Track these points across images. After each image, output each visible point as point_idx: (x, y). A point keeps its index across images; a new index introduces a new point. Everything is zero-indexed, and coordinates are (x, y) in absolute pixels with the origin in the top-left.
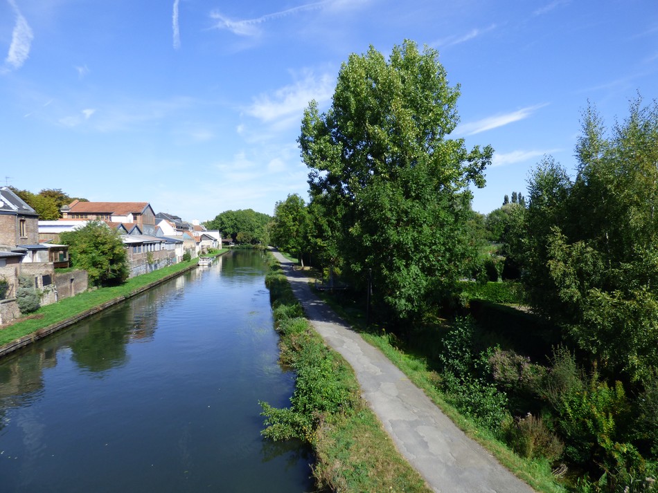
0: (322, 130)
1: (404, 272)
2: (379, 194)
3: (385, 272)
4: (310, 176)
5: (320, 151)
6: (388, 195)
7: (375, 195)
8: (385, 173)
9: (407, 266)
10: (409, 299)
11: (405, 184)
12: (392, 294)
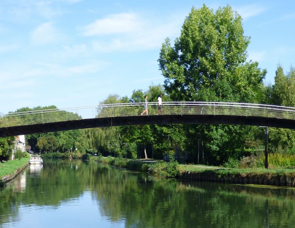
0: (173, 56)
1: (215, 132)
2: (203, 95)
3: (206, 132)
4: (165, 82)
5: (172, 69)
6: (208, 95)
7: (201, 95)
8: (207, 83)
9: (217, 129)
10: (218, 145)
11: (216, 90)
12: (210, 142)
